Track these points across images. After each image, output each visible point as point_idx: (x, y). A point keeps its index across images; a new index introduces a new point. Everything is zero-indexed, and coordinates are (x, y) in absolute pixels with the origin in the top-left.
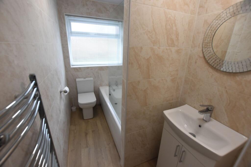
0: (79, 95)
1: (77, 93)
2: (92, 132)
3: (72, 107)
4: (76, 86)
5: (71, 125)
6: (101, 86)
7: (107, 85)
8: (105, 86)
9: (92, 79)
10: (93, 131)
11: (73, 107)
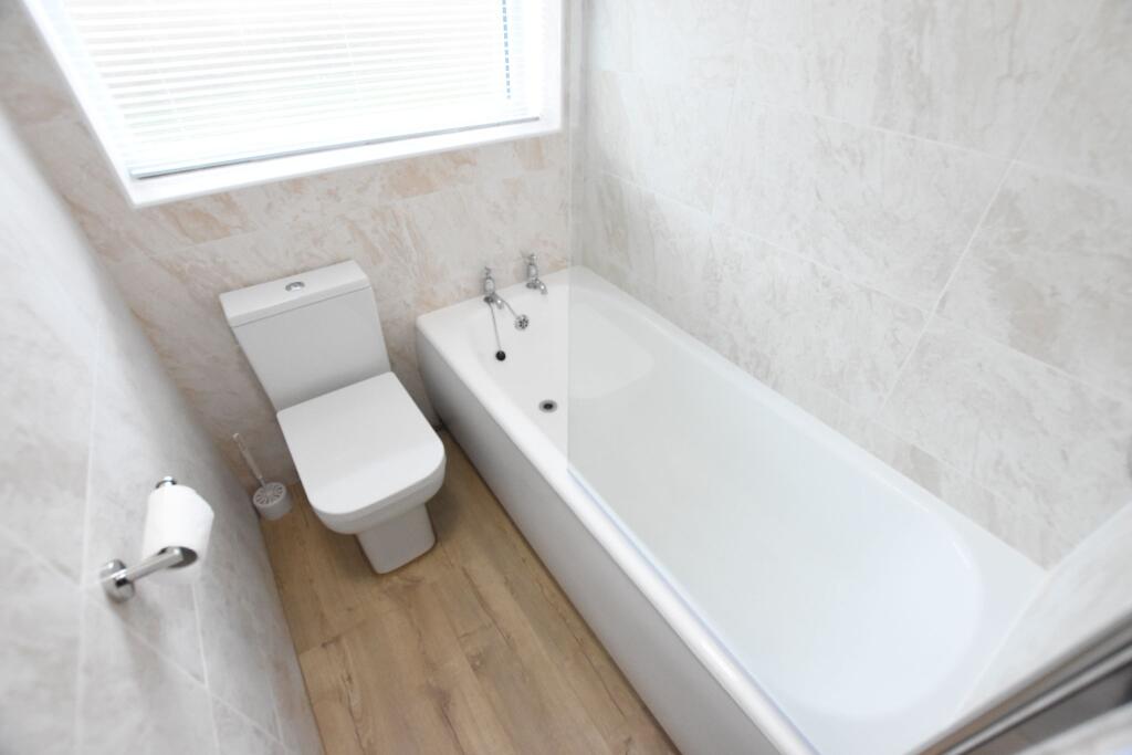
0: (282, 416)
1: (270, 411)
2: (475, 668)
3: (252, 490)
4: (241, 352)
5: (299, 649)
6: (430, 306)
7: (468, 295)
8: (458, 301)
9: (351, 275)
10: (479, 664)
11: (258, 492)
